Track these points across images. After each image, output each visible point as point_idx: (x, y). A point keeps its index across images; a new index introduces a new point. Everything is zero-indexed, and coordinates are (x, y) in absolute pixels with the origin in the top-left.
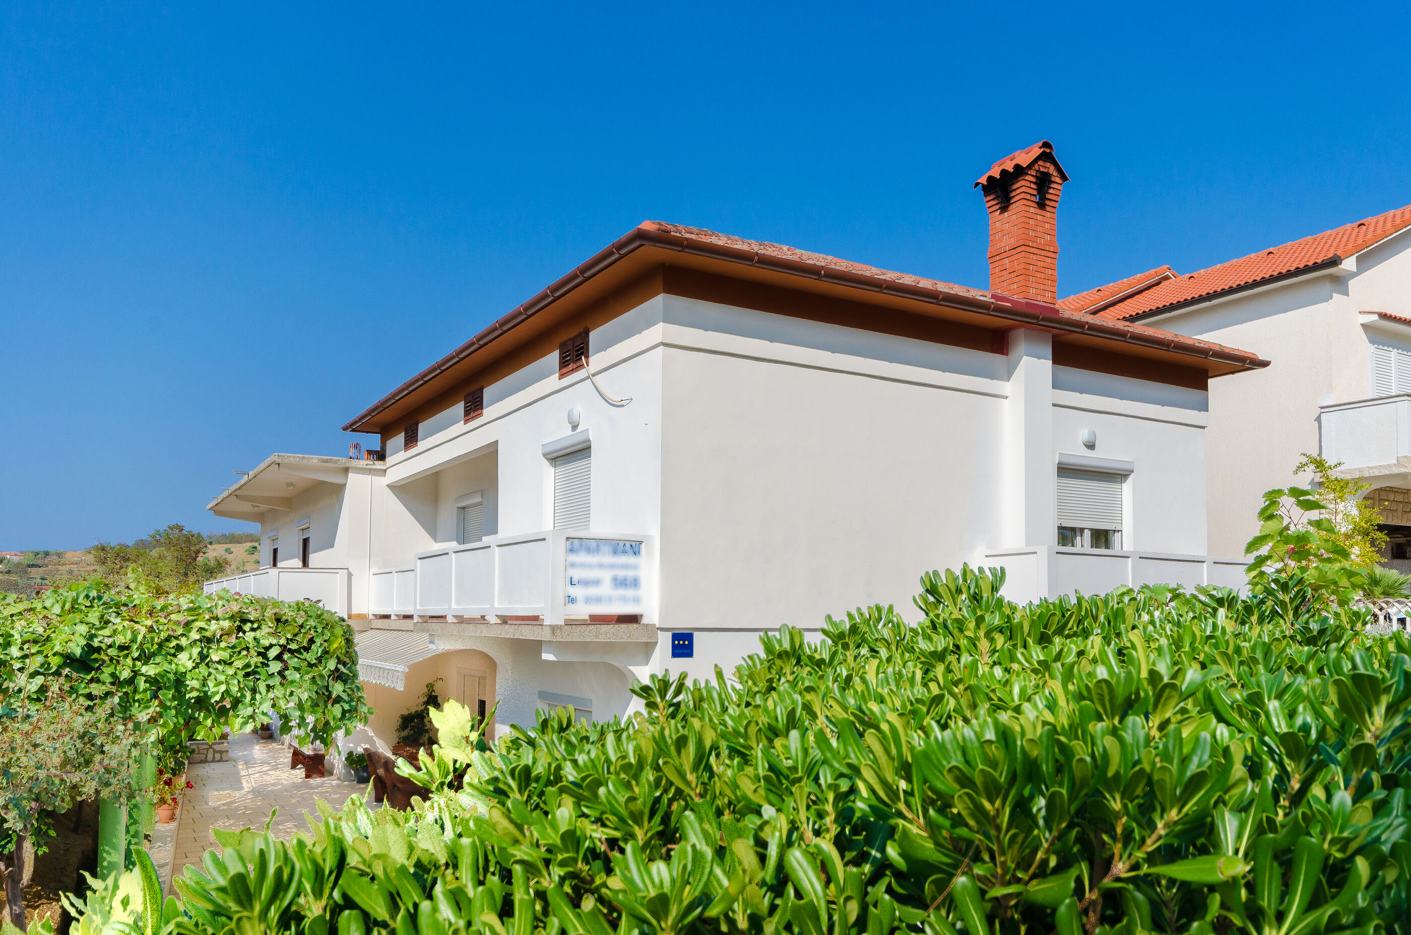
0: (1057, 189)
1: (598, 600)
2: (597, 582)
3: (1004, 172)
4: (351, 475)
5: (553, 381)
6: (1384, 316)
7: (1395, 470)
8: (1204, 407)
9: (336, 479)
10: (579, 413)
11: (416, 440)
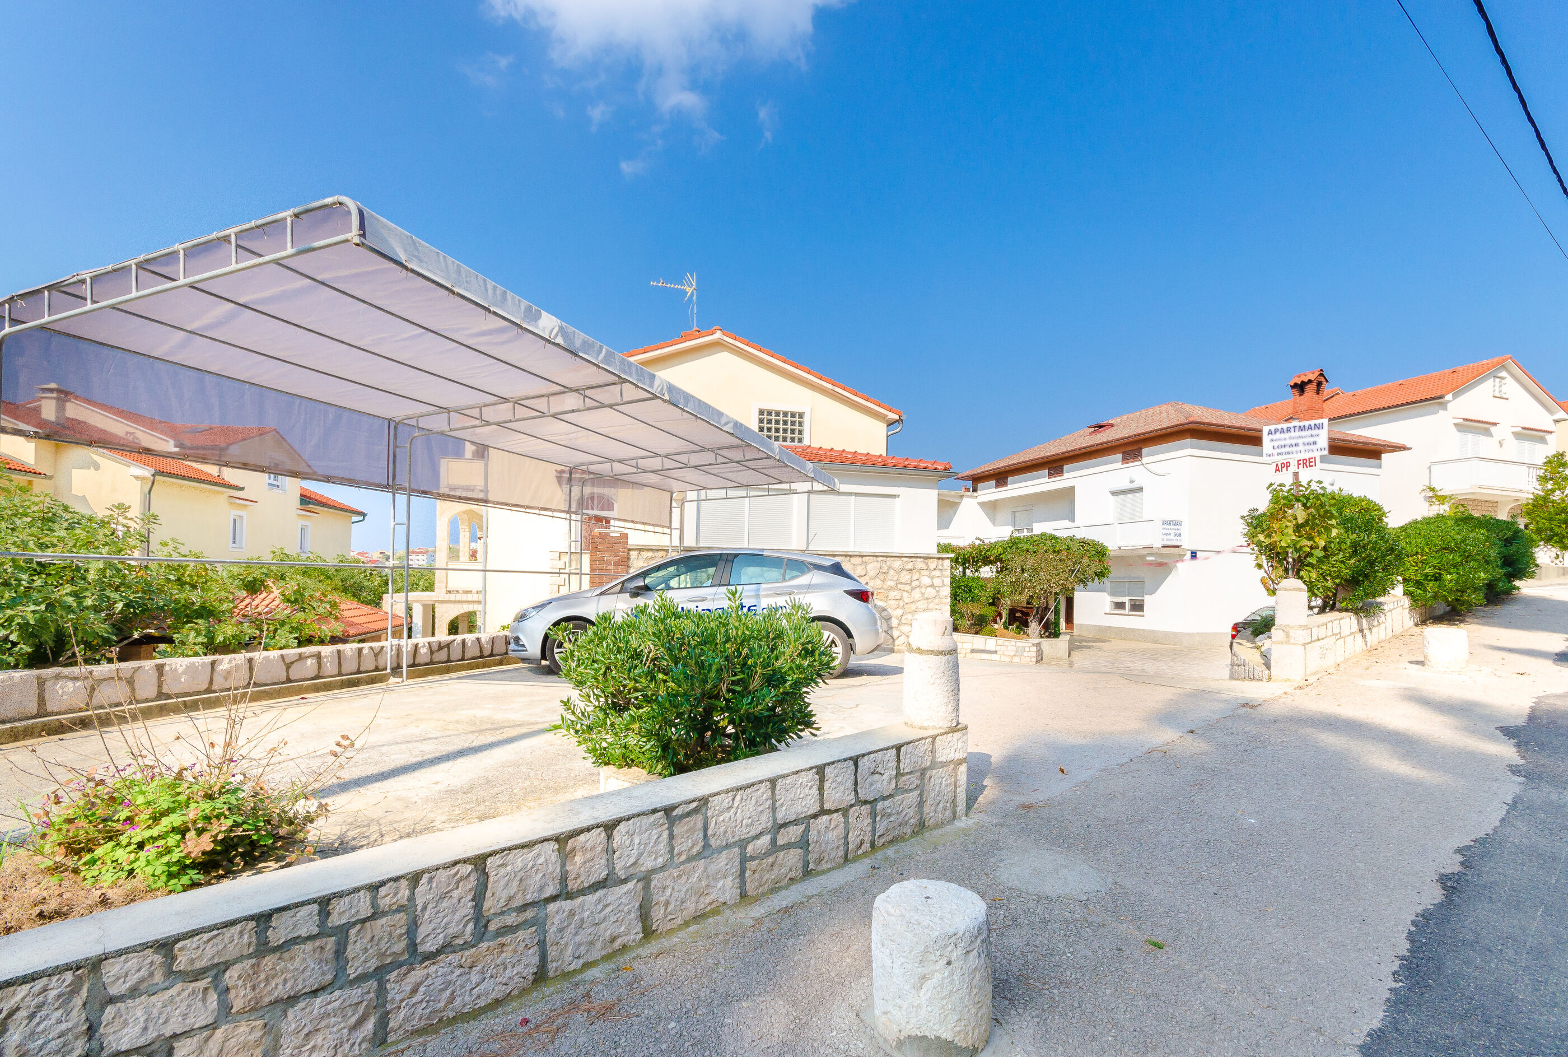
0: (1325, 386)
1: (1170, 540)
2: (1170, 534)
3: (1302, 381)
4: (965, 499)
5: (1119, 465)
6: (1467, 419)
7: (1470, 491)
8: (1380, 467)
9: (957, 500)
10: (1135, 477)
11: (1006, 484)
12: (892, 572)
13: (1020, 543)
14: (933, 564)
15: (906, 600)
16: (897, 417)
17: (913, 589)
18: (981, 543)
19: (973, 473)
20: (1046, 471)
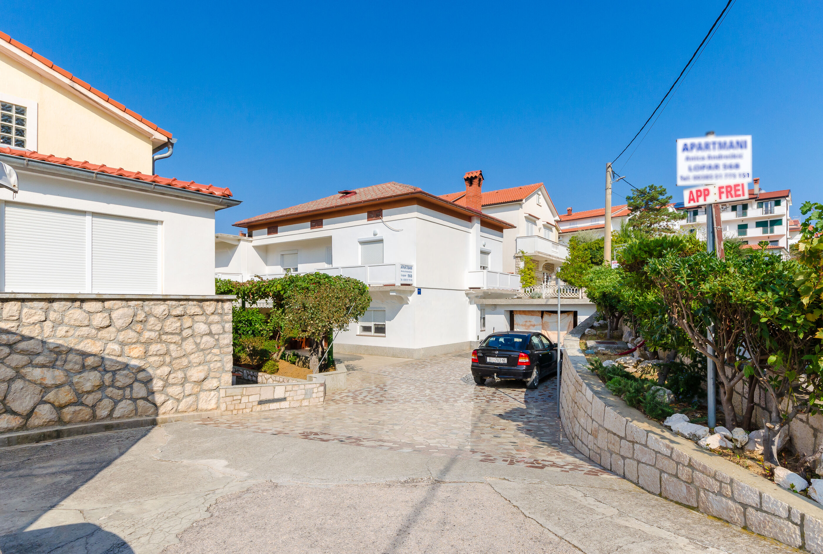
0: (482, 182)
1: (406, 280)
2: (405, 276)
3: (472, 177)
4: (242, 242)
5: (365, 221)
6: (530, 215)
7: (534, 254)
8: (502, 237)
9: (235, 243)
10: (378, 231)
11: (276, 232)
12: (152, 320)
13: (298, 281)
14: (210, 307)
15: (174, 354)
16: (165, 139)
17: (184, 339)
18: (260, 280)
19: (249, 221)
20: (309, 224)
